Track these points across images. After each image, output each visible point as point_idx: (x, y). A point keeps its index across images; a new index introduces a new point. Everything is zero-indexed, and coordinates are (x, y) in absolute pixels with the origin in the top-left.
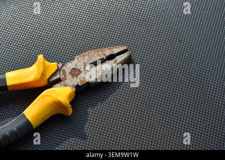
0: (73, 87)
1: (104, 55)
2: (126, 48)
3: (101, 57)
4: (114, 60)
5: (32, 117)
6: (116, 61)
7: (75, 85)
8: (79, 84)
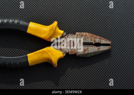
0: (65, 53)
1: (95, 41)
2: (110, 43)
3: (92, 42)
4: (98, 47)
5: (31, 61)
6: (99, 49)
7: (66, 52)
8: (69, 52)
